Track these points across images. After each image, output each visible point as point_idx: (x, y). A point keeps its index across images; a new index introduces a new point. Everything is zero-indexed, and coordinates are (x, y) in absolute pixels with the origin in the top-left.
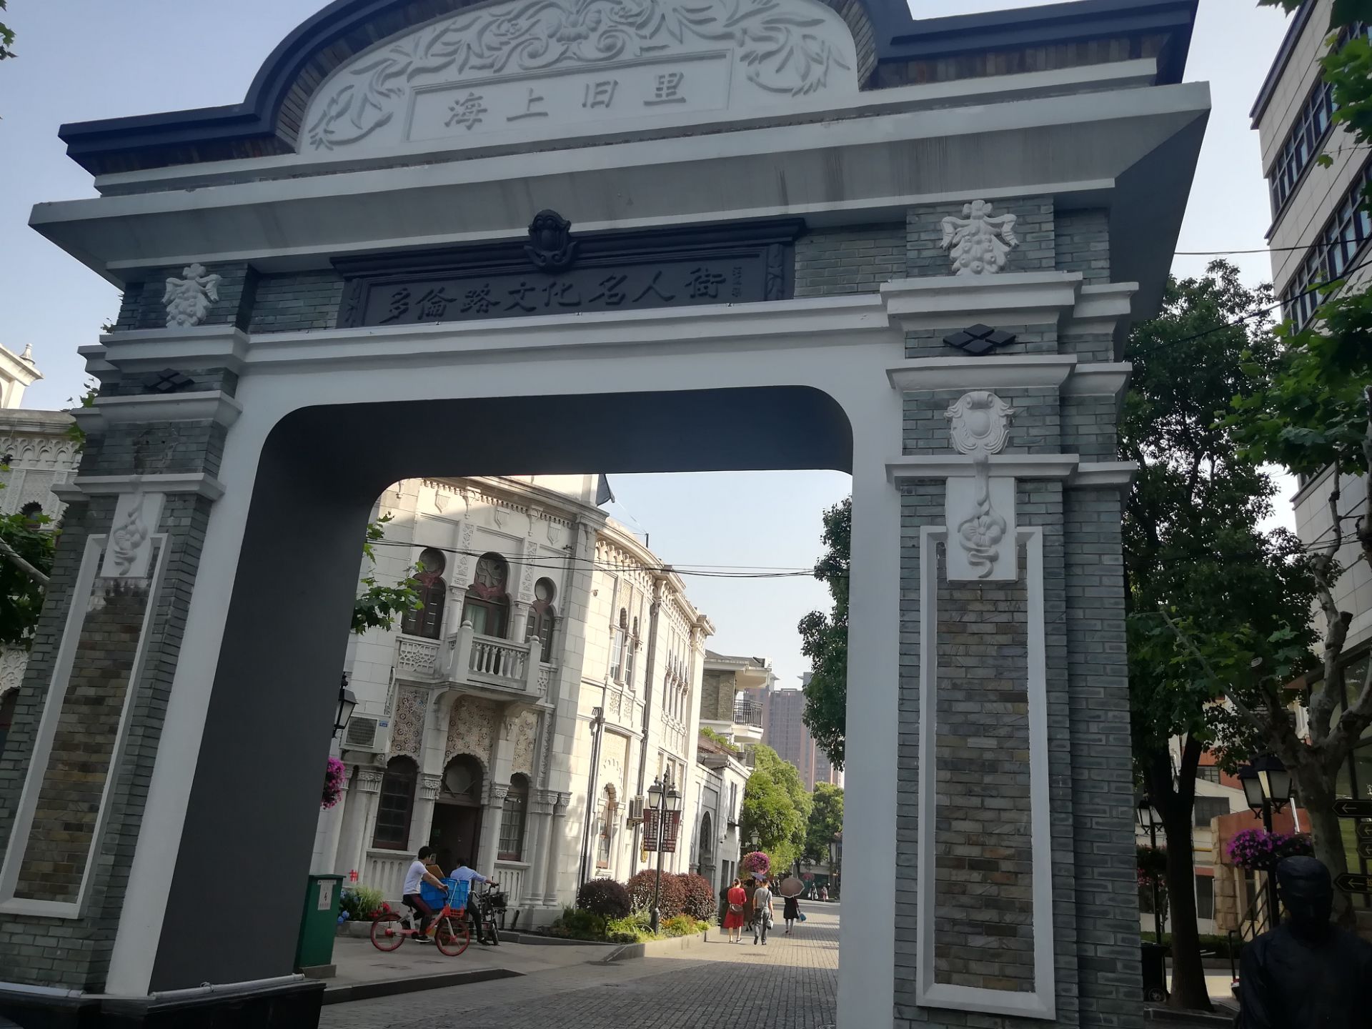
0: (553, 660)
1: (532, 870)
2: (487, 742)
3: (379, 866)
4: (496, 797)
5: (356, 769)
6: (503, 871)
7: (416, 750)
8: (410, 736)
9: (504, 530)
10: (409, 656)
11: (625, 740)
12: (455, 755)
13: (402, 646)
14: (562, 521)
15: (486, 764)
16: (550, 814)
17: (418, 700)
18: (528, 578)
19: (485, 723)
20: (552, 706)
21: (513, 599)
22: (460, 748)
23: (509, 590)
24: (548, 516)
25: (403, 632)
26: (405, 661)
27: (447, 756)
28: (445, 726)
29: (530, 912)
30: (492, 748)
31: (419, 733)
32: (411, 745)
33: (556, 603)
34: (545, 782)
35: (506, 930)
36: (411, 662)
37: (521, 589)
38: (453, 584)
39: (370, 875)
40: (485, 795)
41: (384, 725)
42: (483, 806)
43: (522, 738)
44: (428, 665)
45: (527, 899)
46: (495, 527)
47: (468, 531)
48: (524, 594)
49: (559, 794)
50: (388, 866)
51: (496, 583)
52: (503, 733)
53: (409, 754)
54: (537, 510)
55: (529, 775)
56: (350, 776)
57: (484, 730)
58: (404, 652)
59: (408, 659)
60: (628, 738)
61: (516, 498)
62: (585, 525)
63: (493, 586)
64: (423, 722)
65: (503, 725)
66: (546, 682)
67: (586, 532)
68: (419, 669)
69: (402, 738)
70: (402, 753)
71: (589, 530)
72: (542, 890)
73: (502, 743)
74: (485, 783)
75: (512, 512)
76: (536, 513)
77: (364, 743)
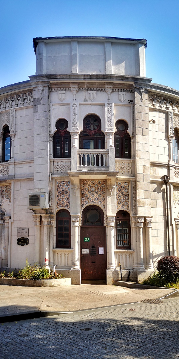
0: (132, 157)
1: (136, 253)
3: (59, 255)
4: (110, 222)
5: (41, 217)
6: (120, 254)
8: (64, 200)
9: (94, 102)
10: (58, 167)
12: (86, 206)
13: (54, 163)
15: (102, 208)
16: (141, 227)
18: (111, 122)
19: (99, 190)
20: (133, 178)
24: (117, 90)
25: (54, 157)
27: (82, 206)
28: (78, 194)
30: (104, 201)
31: (68, 199)
32: (65, 204)
34: (136, 213)
36: (60, 170)
37: (107, 126)
38: (73, 132)
39: (56, 259)
40: (105, 222)
42: (106, 226)
43: (120, 195)
45: (136, 266)
47: (75, 106)
49: (145, 218)
50: (63, 255)
51: (96, 127)
54: (109, 88)
55: (127, 211)
56: (39, 220)
57: (99, 193)
58: (55, 166)
61: (97, 85)
62: (138, 88)
64: (69, 194)
65: (107, 190)
66: (129, 168)
67: (140, 92)
68: (64, 172)
71: (142, 90)
73: (108, 198)
74: (105, 216)
75: (97, 92)
76: (109, 90)
77: (36, 205)
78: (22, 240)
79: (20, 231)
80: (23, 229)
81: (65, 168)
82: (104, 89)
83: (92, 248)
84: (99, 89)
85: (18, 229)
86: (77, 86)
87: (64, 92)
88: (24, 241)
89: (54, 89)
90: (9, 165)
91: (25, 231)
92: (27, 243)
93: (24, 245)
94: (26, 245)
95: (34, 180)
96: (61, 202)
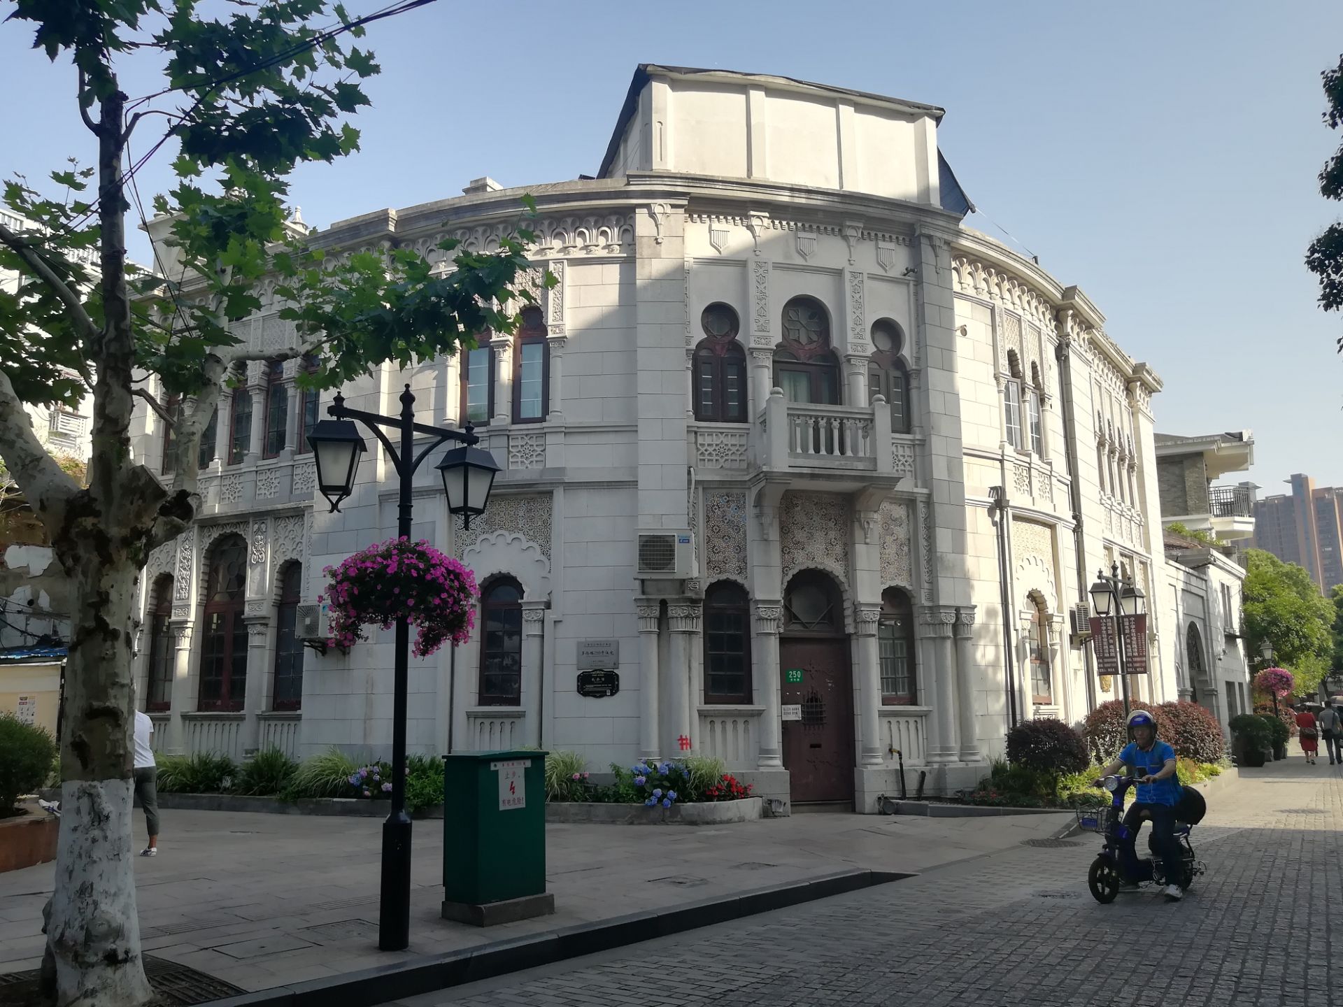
0: (917, 430)
1: (935, 717)
2: (838, 549)
3: (718, 727)
4: (865, 622)
5: (663, 604)
6: (893, 720)
7: (741, 570)
8: (731, 553)
9: (812, 262)
10: (710, 449)
11: (1048, 531)
12: (795, 571)
13: (699, 438)
14: (894, 237)
15: (842, 579)
16: (949, 638)
17: (733, 505)
18: (859, 321)
19: (831, 524)
20: (925, 491)
21: (841, 354)
22: (802, 562)
23: (835, 342)
24: (873, 234)
25: (697, 419)
26: (707, 457)
27: (784, 573)
28: (774, 534)
29: (941, 774)
30: (848, 557)
31: (741, 549)
32: (733, 564)
33: (907, 352)
34: (933, 593)
35: (909, 798)
36: (714, 458)
37: (850, 337)
38: (752, 345)
39: (708, 739)
40: (848, 621)
41: (686, 540)
42: (850, 635)
43: (889, 539)
44: (738, 458)
45: (936, 755)
46: (799, 261)
47: (761, 271)
48: (856, 345)
49: (958, 609)
50: (729, 726)
51: (815, 338)
52: (858, 534)
53: (733, 577)
54: (854, 228)
55: (909, 587)
56: (657, 613)
57: (832, 534)
58: (702, 445)
59: (710, 454)
60: (1052, 527)
61: (820, 215)
62: (930, 237)
63: (811, 341)
64: (745, 533)
65: (857, 524)
66: (910, 460)
67: (933, 247)
68: (727, 465)
69: (720, 557)
70: (723, 577)
71: (937, 243)
72: (954, 741)
73: (860, 549)
74: (846, 605)
75: (819, 237)
76: (853, 232)
77: (663, 569)
78: (596, 678)
79: (586, 649)
80: (599, 644)
81: (729, 452)
82: (840, 231)
83: (812, 702)
84: (826, 228)
85: (579, 644)
87: (727, 227)
88: (603, 683)
90: (545, 433)
91: (605, 649)
92: (615, 690)
93: (601, 695)
94: (612, 694)
95: (640, 486)
96: (721, 558)
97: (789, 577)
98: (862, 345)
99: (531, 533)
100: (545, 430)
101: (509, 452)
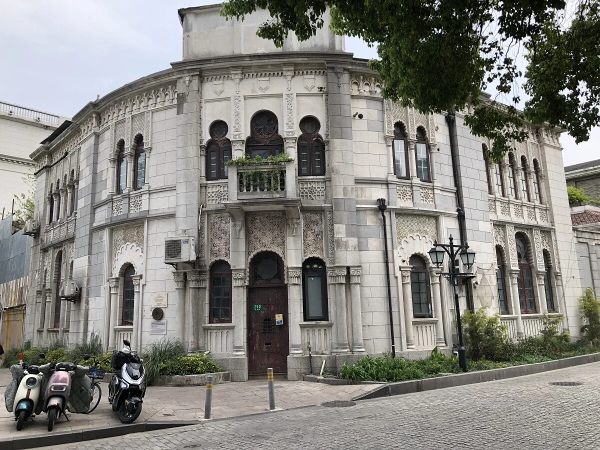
0: (328, 173)
1: (335, 326)
2: (278, 240)
3: (214, 335)
4: (293, 277)
5: (185, 274)
6: (310, 330)
7: (227, 255)
8: (222, 246)
9: (266, 92)
10: (213, 194)
11: (433, 221)
12: (255, 253)
13: (207, 189)
14: (314, 71)
15: (281, 255)
16: (343, 284)
17: (223, 222)
19: (275, 227)
20: (331, 205)
21: (283, 137)
22: (259, 248)
24: (301, 72)
25: (206, 180)
26: (211, 199)
27: (248, 252)
28: (242, 234)
30: (283, 244)
31: (227, 244)
32: (223, 252)
33: (322, 132)
34: (334, 260)
37: (286, 129)
38: (235, 139)
39: (209, 341)
40: (285, 277)
41: (187, 242)
42: (287, 285)
43: (309, 233)
46: (259, 93)
47: (237, 102)
48: (289, 132)
49: (348, 268)
50: (219, 334)
51: (269, 131)
52: (289, 231)
53: (222, 259)
54: (290, 71)
55: (321, 257)
56: (182, 279)
57: (276, 232)
58: (209, 193)
59: (212, 197)
60: (436, 217)
62: (334, 68)
64: (229, 235)
65: (288, 226)
66: (322, 190)
67: (336, 73)
70: (218, 259)
71: (339, 71)
72: (347, 341)
73: (289, 239)
74: (284, 268)
75: (271, 78)
76: (289, 73)
77: (176, 257)
78: (158, 311)
81: (223, 195)
82: (282, 73)
83: (266, 320)
84: (274, 74)
86: (240, 72)
87: (221, 82)
89: (208, 79)
90: (142, 194)
93: (159, 319)
95: (177, 216)
96: (217, 249)
97: (252, 256)
98: (292, 132)
99: (138, 242)
100: (142, 193)
101: (129, 205)
